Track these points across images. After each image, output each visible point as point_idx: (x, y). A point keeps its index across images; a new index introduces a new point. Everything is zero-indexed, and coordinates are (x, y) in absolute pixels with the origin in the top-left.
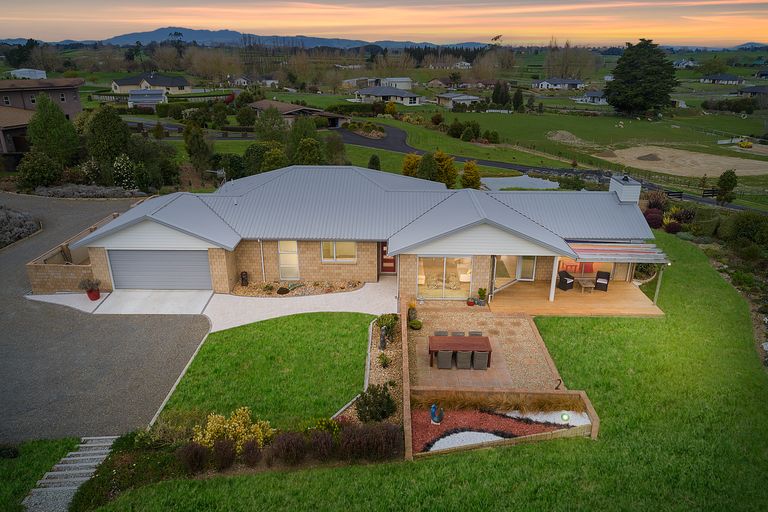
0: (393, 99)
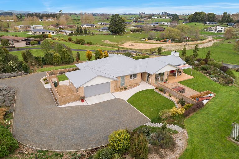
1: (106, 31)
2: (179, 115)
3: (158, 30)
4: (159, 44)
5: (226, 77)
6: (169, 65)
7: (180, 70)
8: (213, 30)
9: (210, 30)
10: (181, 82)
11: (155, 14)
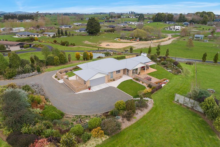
0: (31, 36)
1: (83, 32)
2: (148, 93)
3: (128, 30)
4: (130, 43)
5: (177, 69)
6: (141, 63)
7: (148, 66)
8: (172, 29)
9: (170, 29)
10: (149, 74)
11: (123, 14)
